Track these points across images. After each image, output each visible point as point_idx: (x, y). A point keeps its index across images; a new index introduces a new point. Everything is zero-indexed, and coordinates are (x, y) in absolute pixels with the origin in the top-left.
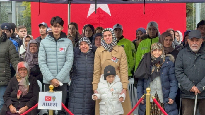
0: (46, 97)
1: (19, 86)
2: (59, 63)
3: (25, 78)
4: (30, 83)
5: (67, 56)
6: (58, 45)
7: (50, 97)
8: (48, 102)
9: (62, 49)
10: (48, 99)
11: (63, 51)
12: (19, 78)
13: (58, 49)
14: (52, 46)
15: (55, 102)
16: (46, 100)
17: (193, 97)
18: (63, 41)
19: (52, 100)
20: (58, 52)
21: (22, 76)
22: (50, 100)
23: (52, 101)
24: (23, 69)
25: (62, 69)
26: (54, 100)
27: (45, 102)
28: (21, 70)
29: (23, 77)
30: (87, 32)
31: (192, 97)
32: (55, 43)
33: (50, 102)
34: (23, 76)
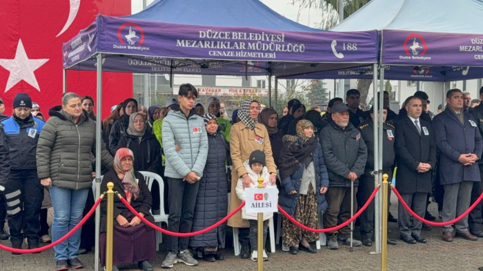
0: (256, 195)
1: (124, 183)
2: (194, 150)
3: (130, 172)
4: (138, 180)
5: (202, 139)
6: (190, 125)
7: (261, 195)
8: (258, 201)
9: (196, 130)
10: (258, 197)
11: (198, 132)
12: (121, 172)
13: (191, 130)
14: (182, 125)
15: (268, 201)
16: (256, 199)
17: (347, 185)
18: (195, 119)
19: (264, 198)
20: (191, 135)
21: (125, 168)
22: (261, 199)
23: (264, 201)
24: (127, 158)
25: (198, 158)
26: (266, 199)
27: (255, 202)
28: (126, 160)
29: (127, 171)
30: (131, 109)
31: (345, 184)
32: (186, 121)
33: (260, 202)
34: (127, 169)
